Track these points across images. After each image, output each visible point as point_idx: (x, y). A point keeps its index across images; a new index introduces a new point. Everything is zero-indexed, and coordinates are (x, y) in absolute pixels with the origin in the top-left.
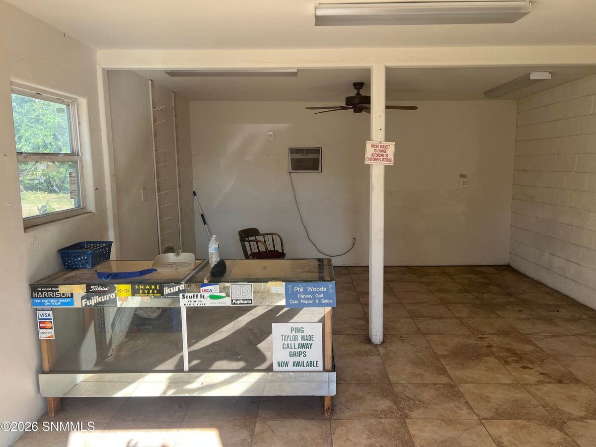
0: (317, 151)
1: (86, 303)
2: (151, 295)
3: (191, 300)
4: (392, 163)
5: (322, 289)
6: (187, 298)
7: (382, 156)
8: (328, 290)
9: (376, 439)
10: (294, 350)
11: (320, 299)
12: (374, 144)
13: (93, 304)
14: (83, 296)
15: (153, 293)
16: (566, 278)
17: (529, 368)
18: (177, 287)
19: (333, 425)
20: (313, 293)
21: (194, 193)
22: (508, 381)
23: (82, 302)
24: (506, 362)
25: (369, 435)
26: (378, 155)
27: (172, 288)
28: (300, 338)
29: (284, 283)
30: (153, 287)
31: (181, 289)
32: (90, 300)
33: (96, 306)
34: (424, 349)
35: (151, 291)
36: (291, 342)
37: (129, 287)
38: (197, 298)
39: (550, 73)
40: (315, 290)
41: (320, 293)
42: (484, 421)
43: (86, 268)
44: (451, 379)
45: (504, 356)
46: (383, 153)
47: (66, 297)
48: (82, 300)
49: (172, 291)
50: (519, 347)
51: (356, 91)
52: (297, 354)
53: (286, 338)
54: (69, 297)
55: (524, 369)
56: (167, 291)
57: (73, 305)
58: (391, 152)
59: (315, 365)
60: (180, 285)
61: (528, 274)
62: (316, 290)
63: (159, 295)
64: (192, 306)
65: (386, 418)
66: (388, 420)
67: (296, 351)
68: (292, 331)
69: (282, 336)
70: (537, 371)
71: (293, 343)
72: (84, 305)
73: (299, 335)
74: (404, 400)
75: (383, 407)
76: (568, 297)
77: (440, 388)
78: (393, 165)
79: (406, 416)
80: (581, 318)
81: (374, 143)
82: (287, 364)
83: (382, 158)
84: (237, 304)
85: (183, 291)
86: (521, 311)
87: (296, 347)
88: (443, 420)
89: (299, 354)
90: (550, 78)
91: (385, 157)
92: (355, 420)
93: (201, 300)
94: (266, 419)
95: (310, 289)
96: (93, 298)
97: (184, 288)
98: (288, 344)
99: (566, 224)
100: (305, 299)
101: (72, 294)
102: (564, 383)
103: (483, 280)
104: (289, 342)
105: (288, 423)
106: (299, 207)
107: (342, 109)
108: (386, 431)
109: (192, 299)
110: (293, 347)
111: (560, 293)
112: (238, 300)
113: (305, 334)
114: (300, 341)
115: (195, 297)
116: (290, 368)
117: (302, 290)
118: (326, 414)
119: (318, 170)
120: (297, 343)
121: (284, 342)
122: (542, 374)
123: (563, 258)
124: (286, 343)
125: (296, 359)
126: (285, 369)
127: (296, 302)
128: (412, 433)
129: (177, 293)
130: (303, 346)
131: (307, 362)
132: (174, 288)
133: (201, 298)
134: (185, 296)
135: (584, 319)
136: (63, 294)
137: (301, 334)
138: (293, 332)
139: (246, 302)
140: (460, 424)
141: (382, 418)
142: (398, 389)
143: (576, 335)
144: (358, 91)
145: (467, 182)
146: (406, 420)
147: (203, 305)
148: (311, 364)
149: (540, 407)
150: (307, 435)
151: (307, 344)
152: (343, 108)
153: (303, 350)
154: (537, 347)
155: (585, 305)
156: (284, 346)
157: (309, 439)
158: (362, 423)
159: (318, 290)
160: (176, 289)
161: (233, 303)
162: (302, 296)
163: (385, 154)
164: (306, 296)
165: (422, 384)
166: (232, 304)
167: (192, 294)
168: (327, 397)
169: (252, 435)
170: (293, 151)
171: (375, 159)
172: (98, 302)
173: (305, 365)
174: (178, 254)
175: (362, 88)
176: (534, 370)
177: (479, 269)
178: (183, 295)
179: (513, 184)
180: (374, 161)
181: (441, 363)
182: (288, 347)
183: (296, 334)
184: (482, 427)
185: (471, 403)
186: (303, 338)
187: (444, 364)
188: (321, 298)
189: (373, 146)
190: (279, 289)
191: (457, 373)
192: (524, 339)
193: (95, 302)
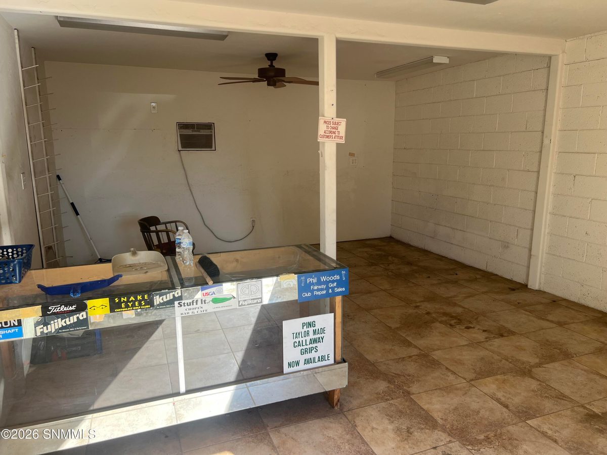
0: (209, 126)
1: (42, 330)
2: (136, 308)
3: (189, 307)
4: (343, 140)
5: (335, 278)
6: (184, 306)
7: (334, 133)
8: (341, 277)
9: (398, 422)
10: (305, 347)
11: (333, 288)
12: (327, 121)
13: (53, 330)
14: (37, 322)
15: (140, 304)
16: (452, 244)
17: (471, 328)
18: (171, 294)
19: (350, 417)
20: (327, 283)
21: (59, 178)
22: (465, 343)
23: (35, 330)
24: (451, 325)
25: (390, 420)
26: (331, 132)
27: (164, 297)
28: (311, 333)
29: (296, 275)
30: (139, 298)
31: (176, 296)
32: (49, 326)
33: (58, 332)
34: (377, 325)
35: (137, 303)
36: (302, 339)
37: (106, 301)
38: (197, 304)
39: (448, 58)
40: (328, 279)
41: (333, 282)
42: (473, 382)
43: (11, 283)
44: (420, 349)
45: (446, 320)
46: (335, 130)
47: (10, 326)
48: (35, 327)
49: (165, 300)
50: (449, 310)
51: (269, 63)
52: (308, 351)
53: (297, 335)
54: (14, 326)
55: (468, 329)
56: (158, 300)
57: (23, 336)
58: (342, 129)
59: (326, 359)
60: (175, 291)
61: (412, 244)
62: (330, 279)
63: (147, 306)
64: (190, 314)
65: (392, 399)
66: (395, 401)
67: (308, 347)
68: (303, 326)
69: (293, 334)
70: (479, 329)
71: (304, 339)
72: (39, 334)
73: (311, 330)
74: (395, 377)
75: (382, 388)
76: (454, 260)
77: (417, 359)
78: (344, 142)
79: (409, 393)
80: (476, 278)
81: (327, 119)
82: (298, 363)
83: (334, 135)
84: (245, 305)
85: (180, 298)
86: (429, 277)
87: (308, 343)
88: (440, 389)
89: (311, 350)
90: (448, 62)
91: (337, 135)
92: (366, 407)
93: (202, 305)
94: (276, 427)
95: (323, 279)
96: (52, 322)
97: (180, 294)
98: (299, 342)
99: (451, 196)
100: (318, 290)
101: (19, 322)
102: (505, 336)
103: (379, 253)
104: (301, 339)
105: (302, 425)
106: (192, 189)
107: (253, 82)
108: (401, 412)
109: (191, 307)
110: (304, 344)
111: (447, 258)
112: (246, 300)
113: (316, 328)
114: (312, 336)
115: (195, 304)
116: (302, 366)
117: (315, 281)
118: (336, 408)
119: (211, 147)
120: (308, 339)
121: (295, 340)
122: (484, 331)
123: (448, 227)
124: (297, 340)
125: (307, 356)
126: (296, 368)
127: (309, 294)
128: (425, 407)
129: (171, 303)
130: (315, 341)
131: (319, 357)
132: (168, 295)
133: (202, 303)
134: (182, 304)
135: (479, 278)
136: (6, 323)
137: (312, 328)
138: (305, 327)
139: (255, 301)
140: (457, 389)
141: (389, 400)
142: (383, 368)
143: (484, 293)
144: (272, 63)
145: (355, 160)
146: (411, 396)
147: (205, 312)
148: (322, 358)
149: (504, 361)
150: (331, 433)
151: (319, 338)
152: (255, 80)
153: (314, 345)
154: (463, 308)
155: (471, 267)
156: (295, 344)
157: (336, 438)
158: (374, 409)
159: (331, 278)
160: (170, 296)
161: (240, 304)
162: (316, 288)
163: (337, 131)
164: (320, 287)
165: (399, 359)
166: (239, 306)
167: (191, 301)
168: (336, 390)
169: (274, 448)
170: (183, 126)
171: (328, 137)
172: (60, 326)
173: (316, 360)
174: (134, 254)
175: (275, 59)
176: (476, 328)
177: (368, 242)
178: (179, 303)
179: (394, 162)
180: (327, 139)
181: (401, 336)
182: (299, 345)
183: (308, 329)
184: (474, 388)
185: (451, 368)
186: (315, 332)
187: (404, 336)
188: (335, 287)
189: (325, 122)
190: (291, 283)
191: (421, 343)
192: (449, 302)
193: (57, 328)
